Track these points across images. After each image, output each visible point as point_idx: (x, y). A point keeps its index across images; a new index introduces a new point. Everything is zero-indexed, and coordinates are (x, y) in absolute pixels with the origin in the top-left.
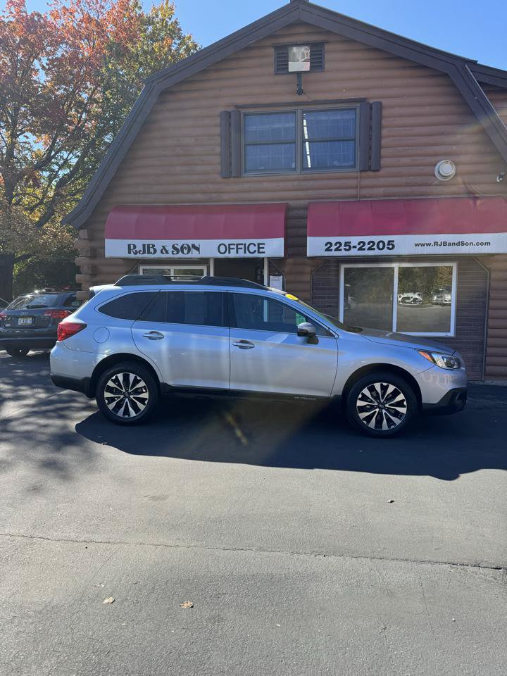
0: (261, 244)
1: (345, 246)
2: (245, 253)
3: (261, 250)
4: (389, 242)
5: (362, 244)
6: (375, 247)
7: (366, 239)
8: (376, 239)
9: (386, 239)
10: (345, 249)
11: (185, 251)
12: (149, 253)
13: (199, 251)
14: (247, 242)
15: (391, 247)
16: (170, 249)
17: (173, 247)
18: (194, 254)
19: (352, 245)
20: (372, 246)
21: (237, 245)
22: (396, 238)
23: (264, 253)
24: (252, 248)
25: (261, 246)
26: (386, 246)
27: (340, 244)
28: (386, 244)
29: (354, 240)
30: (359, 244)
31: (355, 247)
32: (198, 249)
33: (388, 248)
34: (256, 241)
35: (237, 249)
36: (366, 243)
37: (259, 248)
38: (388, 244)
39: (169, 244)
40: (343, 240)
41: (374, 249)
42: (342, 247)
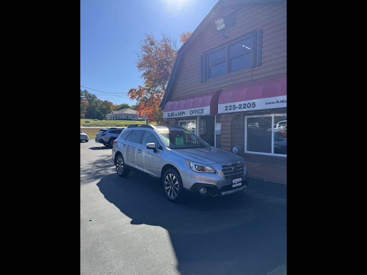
0: (203, 109)
1: (233, 107)
2: (198, 113)
3: (203, 112)
4: (253, 103)
5: (240, 106)
6: (246, 106)
7: (242, 103)
8: (246, 102)
9: (251, 102)
10: (233, 109)
11: (181, 114)
12: (173, 116)
13: (185, 114)
14: (198, 109)
15: (254, 106)
16: (177, 114)
17: (179, 113)
18: (184, 116)
19: (236, 106)
20: (245, 106)
21: (196, 110)
22: (256, 101)
23: (203, 113)
24: (200, 111)
25: (203, 110)
26: (252, 106)
27: (231, 106)
28: (251, 104)
29: (237, 104)
30: (239, 106)
31: (237, 107)
32: (184, 113)
33: (253, 107)
34: (201, 108)
35: (196, 112)
36: (242, 105)
37: (202, 111)
38: (253, 105)
39: (177, 112)
40: (232, 104)
41: (246, 108)
42: (232, 108)
